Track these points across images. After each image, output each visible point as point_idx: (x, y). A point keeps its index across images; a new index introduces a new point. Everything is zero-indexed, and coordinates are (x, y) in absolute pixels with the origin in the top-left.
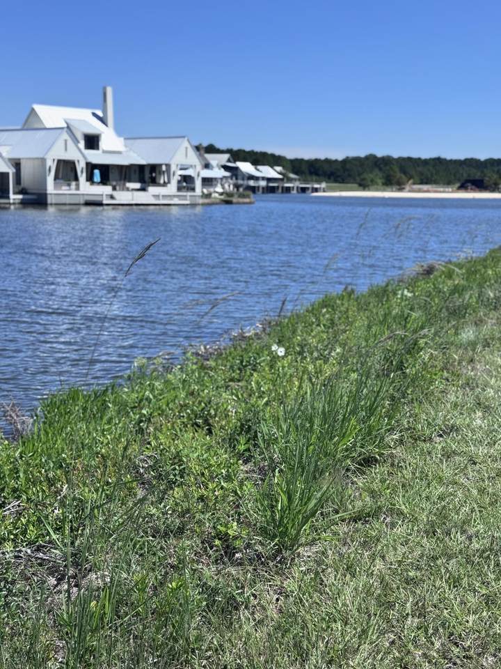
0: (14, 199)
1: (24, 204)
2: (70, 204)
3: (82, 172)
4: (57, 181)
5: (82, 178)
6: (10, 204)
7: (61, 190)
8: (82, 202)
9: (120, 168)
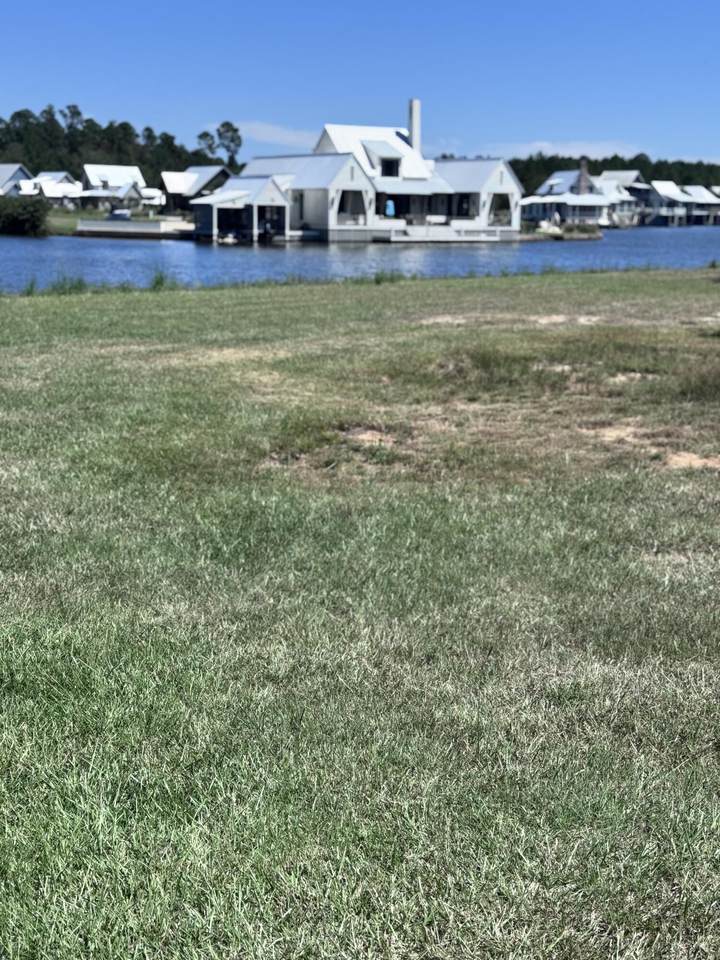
0: (291, 236)
1: (305, 241)
2: (356, 242)
3: (370, 203)
4: (343, 215)
5: (371, 211)
6: (285, 241)
7: (344, 224)
8: (369, 238)
9: (421, 198)
